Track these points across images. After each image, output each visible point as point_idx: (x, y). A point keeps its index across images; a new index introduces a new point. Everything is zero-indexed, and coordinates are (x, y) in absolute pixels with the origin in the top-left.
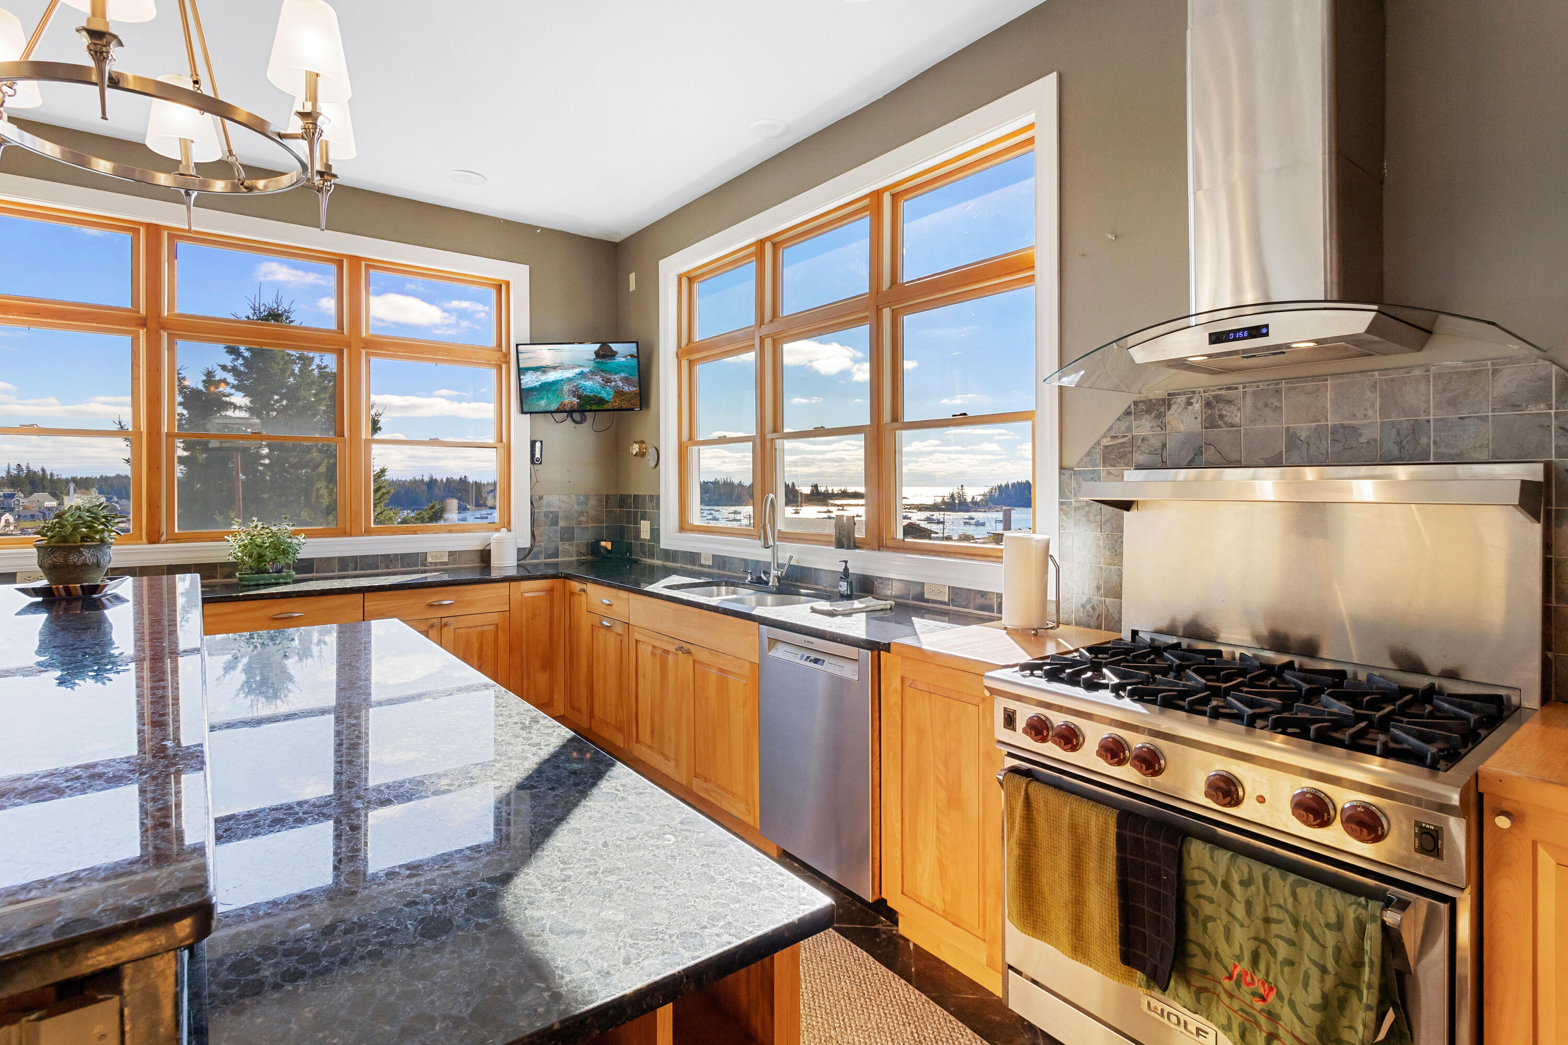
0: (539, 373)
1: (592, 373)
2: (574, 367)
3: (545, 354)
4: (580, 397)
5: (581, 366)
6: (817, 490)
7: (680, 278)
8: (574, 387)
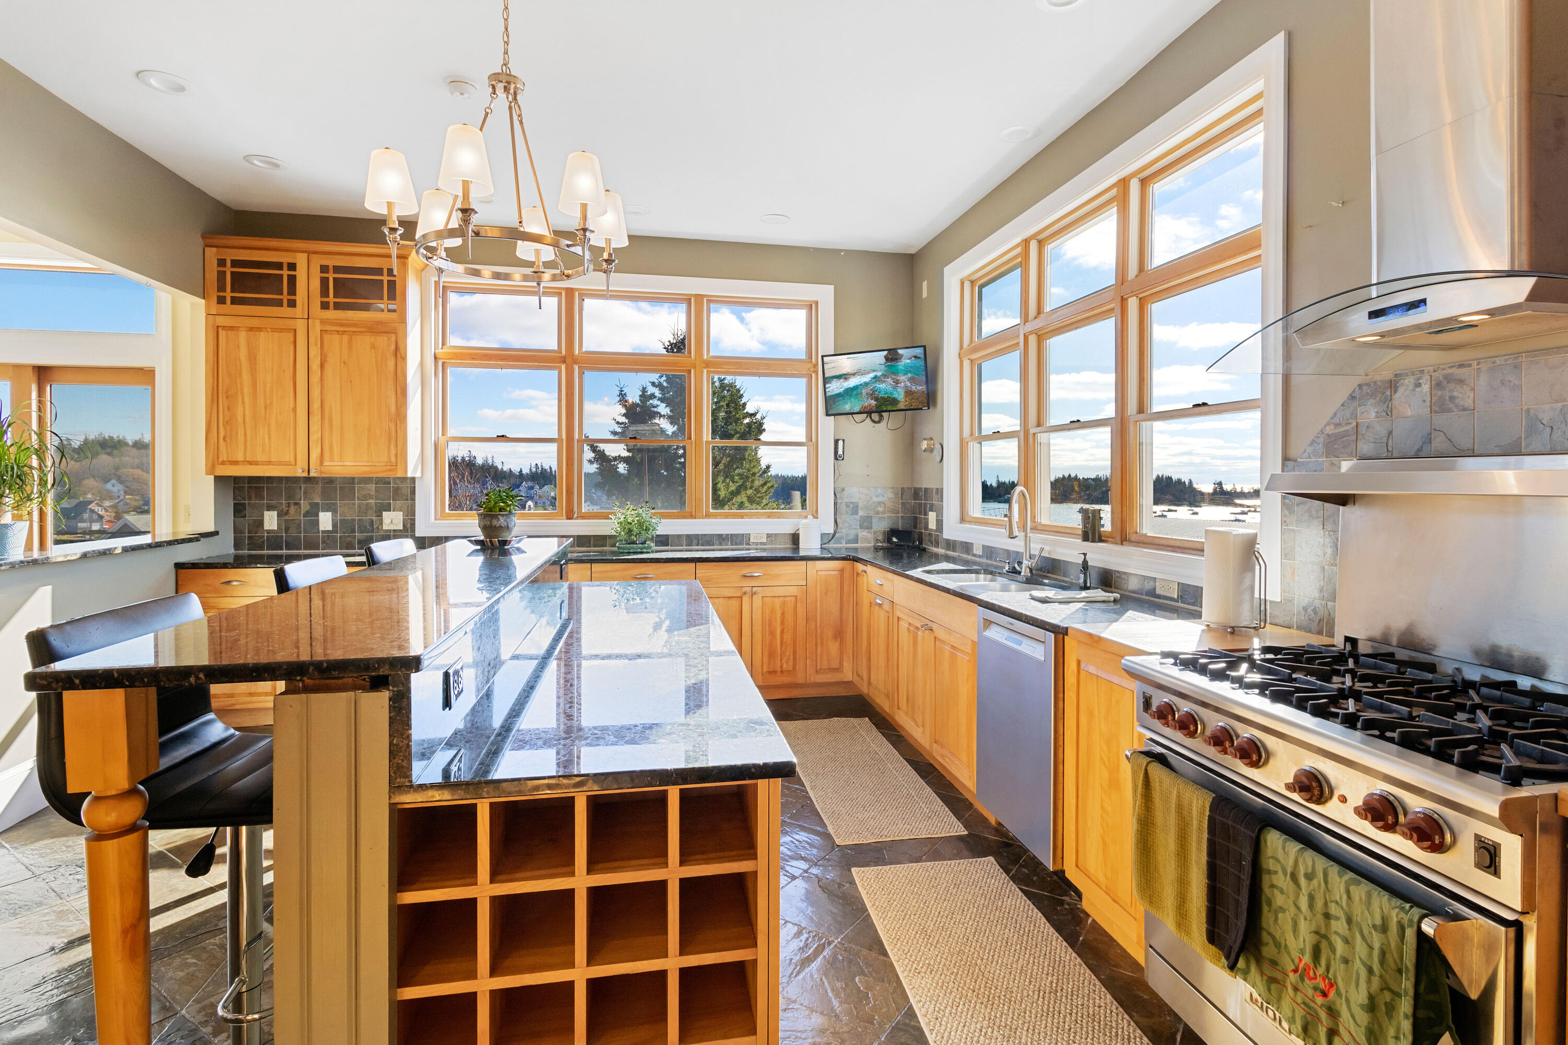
0: (842, 380)
1: (885, 376)
2: (869, 373)
3: (845, 364)
4: (876, 399)
5: (874, 371)
6: (1222, 488)
7: (962, 283)
8: (871, 390)
